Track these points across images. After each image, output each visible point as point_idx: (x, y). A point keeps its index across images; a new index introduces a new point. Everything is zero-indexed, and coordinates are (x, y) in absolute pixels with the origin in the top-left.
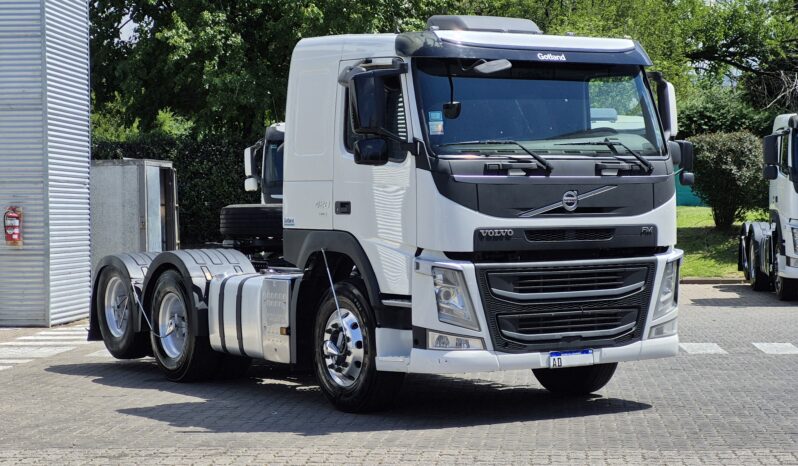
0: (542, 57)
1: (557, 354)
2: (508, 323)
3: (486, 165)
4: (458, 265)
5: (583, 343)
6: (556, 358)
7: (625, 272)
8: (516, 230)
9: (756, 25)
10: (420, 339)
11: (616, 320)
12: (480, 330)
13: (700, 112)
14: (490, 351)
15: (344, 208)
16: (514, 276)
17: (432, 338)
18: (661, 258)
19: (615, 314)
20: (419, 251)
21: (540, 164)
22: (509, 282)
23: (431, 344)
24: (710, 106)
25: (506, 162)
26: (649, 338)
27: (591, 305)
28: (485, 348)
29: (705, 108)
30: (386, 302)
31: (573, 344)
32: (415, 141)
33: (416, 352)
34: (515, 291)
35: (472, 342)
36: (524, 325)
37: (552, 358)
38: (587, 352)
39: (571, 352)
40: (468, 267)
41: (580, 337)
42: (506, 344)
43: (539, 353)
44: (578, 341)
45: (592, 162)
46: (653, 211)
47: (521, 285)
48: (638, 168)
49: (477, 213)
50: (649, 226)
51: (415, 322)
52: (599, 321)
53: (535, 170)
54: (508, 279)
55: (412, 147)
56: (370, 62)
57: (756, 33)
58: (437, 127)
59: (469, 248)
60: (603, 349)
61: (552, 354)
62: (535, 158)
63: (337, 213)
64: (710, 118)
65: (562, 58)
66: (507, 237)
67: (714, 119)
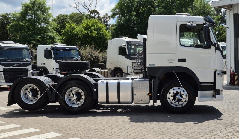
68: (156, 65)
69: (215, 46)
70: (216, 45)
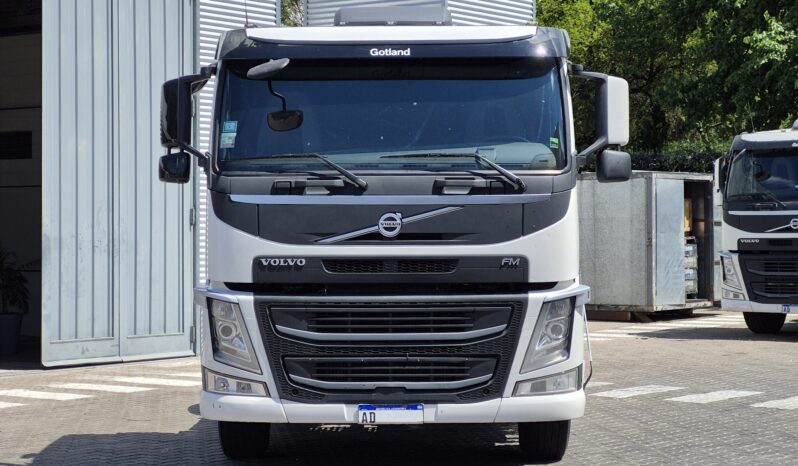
0: (375, 53)
1: (368, 408)
2: (298, 366)
3: (275, 184)
4: (234, 297)
5: (408, 397)
6: (368, 412)
7: (474, 311)
8: (309, 259)
11: (463, 371)
12: (261, 373)
14: (274, 398)
16: (307, 312)
17: (210, 377)
18: (535, 298)
19: (462, 364)
21: (348, 180)
22: (301, 319)
23: (210, 386)
26: (514, 394)
27: (422, 351)
28: (268, 395)
31: (391, 396)
34: (309, 329)
35: (254, 386)
36: (322, 370)
37: (361, 413)
38: (415, 408)
39: (391, 407)
40: (247, 299)
42: (295, 391)
43: (343, 406)
44: (401, 393)
45: (430, 179)
46: (522, 238)
47: (319, 323)
48: (500, 185)
49: (257, 238)
50: (515, 258)
52: (436, 371)
53: (340, 188)
54: (299, 316)
59: (248, 279)
60: (440, 405)
61: (361, 408)
62: (342, 173)
65: (407, 53)
66: (297, 267)
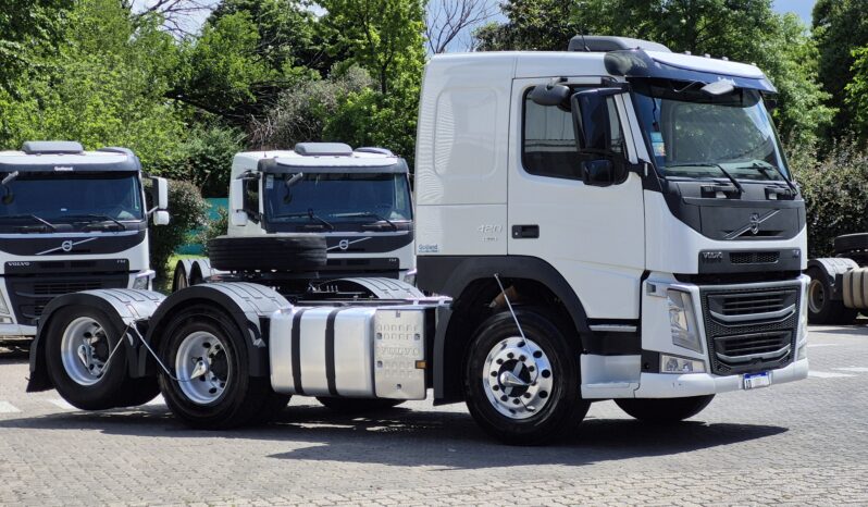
1: (748, 376)
2: (720, 344)
3: (702, 188)
4: (688, 287)
5: (763, 365)
6: (748, 380)
7: (784, 294)
8: (724, 252)
9: (226, 65)
10: (651, 363)
11: (778, 343)
12: (702, 352)
13: (201, 155)
14: (709, 374)
15: (529, 231)
16: (723, 298)
17: (664, 360)
19: (777, 337)
20: (646, 274)
21: (735, 188)
22: (720, 304)
23: (663, 367)
24: (211, 148)
25: (713, 185)
26: (797, 359)
28: (705, 371)
29: (207, 151)
30: (594, 327)
32: (641, 162)
33: (646, 376)
34: (724, 313)
35: (695, 364)
36: (729, 347)
37: (746, 380)
38: (765, 374)
39: (755, 374)
40: (694, 289)
41: (761, 359)
42: (719, 367)
43: (738, 376)
44: (760, 363)
46: (799, 235)
47: (727, 307)
48: (788, 193)
49: (701, 236)
51: (645, 346)
52: (770, 343)
53: (732, 193)
54: (719, 301)
55: (638, 168)
56: (566, 80)
57: (225, 74)
58: (659, 149)
59: (695, 270)
60: (773, 371)
61: (745, 376)
62: (733, 181)
63: (514, 237)
64: (212, 161)
66: (719, 259)
67: (215, 162)
68: (441, 252)
69: (641, 174)
70: (643, 167)
